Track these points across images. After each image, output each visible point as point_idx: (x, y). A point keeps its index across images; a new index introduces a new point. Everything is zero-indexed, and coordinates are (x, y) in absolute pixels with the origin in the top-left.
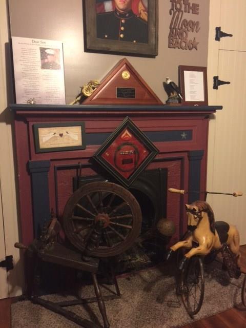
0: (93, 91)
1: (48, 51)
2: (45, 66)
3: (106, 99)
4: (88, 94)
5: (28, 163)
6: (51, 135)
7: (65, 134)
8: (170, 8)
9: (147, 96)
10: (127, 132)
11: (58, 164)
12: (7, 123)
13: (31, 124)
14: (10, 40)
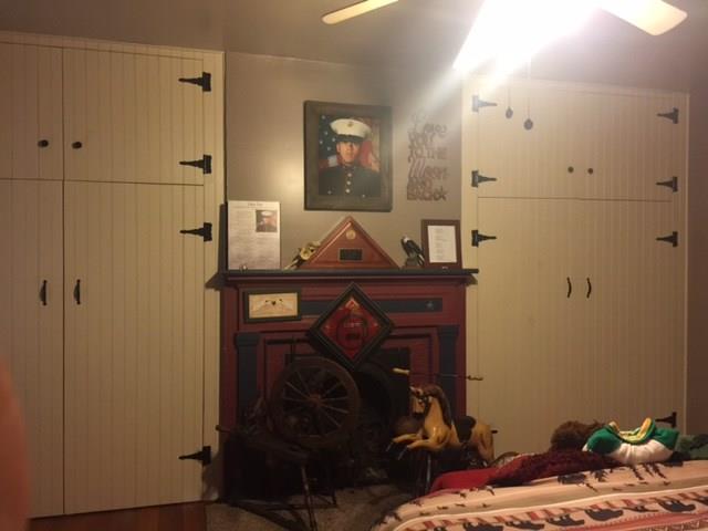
0: (311, 254)
1: (263, 213)
2: (260, 229)
3: (327, 262)
4: (305, 257)
5: (236, 335)
6: (263, 303)
7: (278, 302)
8: (409, 154)
9: (377, 258)
10: (352, 300)
11: (268, 337)
12: (217, 289)
13: (241, 290)
14: (226, 204)
